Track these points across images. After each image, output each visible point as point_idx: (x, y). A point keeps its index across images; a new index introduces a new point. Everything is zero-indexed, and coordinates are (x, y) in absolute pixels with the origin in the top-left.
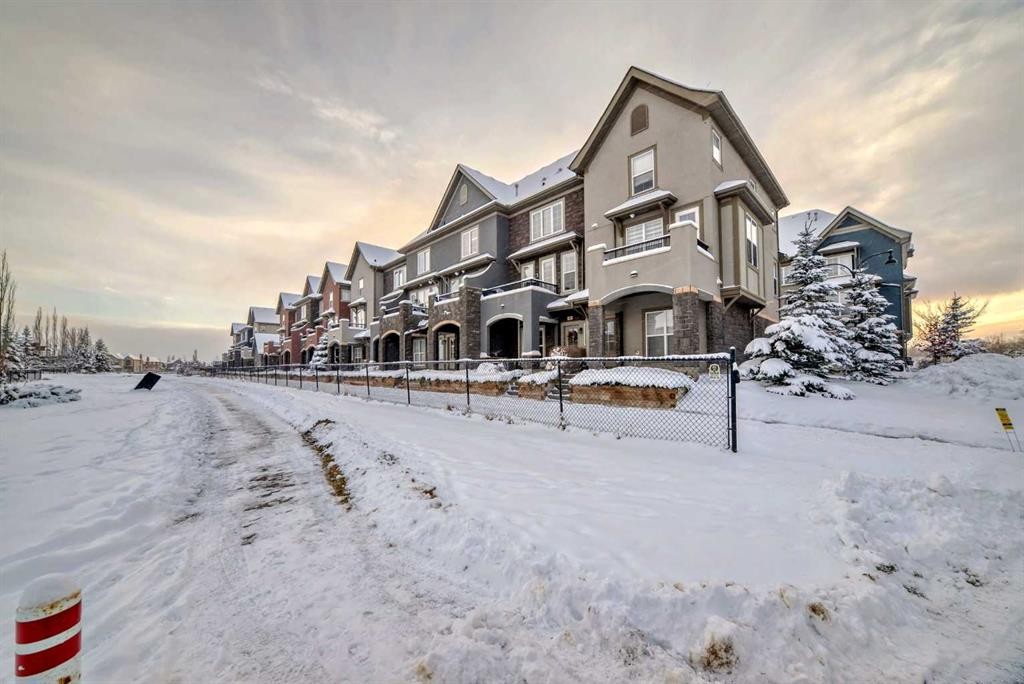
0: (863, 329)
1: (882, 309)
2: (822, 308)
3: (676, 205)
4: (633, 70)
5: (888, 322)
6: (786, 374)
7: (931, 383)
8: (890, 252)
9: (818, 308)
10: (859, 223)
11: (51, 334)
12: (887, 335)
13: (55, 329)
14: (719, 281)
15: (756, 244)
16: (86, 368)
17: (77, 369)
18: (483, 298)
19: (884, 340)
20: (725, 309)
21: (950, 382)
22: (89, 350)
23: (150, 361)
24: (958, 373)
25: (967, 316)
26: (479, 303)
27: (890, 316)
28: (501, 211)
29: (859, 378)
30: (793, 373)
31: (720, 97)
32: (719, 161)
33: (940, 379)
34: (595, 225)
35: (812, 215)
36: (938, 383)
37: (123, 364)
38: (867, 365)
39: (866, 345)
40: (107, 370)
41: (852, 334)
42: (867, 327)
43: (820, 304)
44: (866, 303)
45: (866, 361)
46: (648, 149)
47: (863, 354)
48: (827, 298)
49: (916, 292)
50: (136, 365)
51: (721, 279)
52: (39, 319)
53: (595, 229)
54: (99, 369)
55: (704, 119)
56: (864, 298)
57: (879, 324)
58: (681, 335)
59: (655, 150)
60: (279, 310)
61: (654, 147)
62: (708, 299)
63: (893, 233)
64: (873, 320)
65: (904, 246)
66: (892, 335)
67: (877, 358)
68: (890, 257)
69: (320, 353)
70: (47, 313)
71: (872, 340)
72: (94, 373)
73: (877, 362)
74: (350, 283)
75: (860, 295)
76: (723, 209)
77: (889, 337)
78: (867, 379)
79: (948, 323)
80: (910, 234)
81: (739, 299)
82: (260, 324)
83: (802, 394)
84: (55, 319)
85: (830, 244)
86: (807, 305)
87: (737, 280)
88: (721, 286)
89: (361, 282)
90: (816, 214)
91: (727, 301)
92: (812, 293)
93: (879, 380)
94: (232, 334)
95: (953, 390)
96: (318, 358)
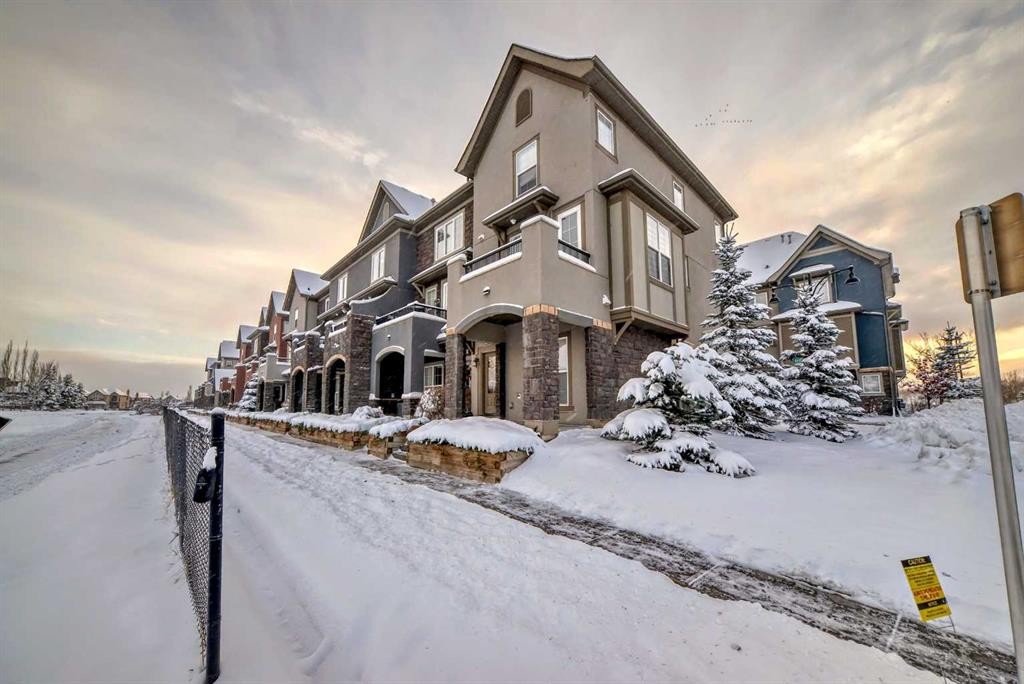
0: (811, 365)
1: (833, 338)
2: (747, 336)
3: (558, 204)
4: (515, 48)
5: (840, 355)
6: (658, 434)
7: (899, 441)
8: (851, 269)
9: (741, 336)
10: (832, 244)
11: (19, 369)
12: (840, 373)
13: (24, 364)
14: (606, 300)
15: (668, 254)
16: (47, 405)
17: (39, 406)
18: (376, 327)
19: (836, 380)
20: (617, 338)
21: (923, 439)
22: (53, 387)
23: (139, 396)
24: (932, 427)
25: (965, 348)
26: (371, 333)
27: (843, 348)
28: (403, 228)
29: (807, 432)
30: (667, 432)
31: (596, 63)
32: (611, 151)
33: (910, 435)
34: (482, 236)
35: (786, 238)
36: (907, 441)
37: (108, 399)
38: (816, 414)
39: (814, 386)
40: (73, 407)
41: (795, 371)
42: (813, 362)
43: (744, 331)
44: (812, 331)
45: (814, 408)
46: (532, 140)
47: (811, 399)
48: (755, 323)
49: (906, 322)
50: (123, 401)
51: (611, 298)
52: (9, 353)
53: (482, 241)
54: (64, 406)
55: (584, 95)
56: (808, 325)
57: (828, 359)
58: (530, 373)
59: (538, 139)
60: (239, 344)
61: (537, 137)
62: (586, 325)
63: (870, 253)
64: (820, 353)
65: (884, 270)
66: (846, 373)
67: (827, 404)
68: (851, 274)
69: (250, 391)
70: (18, 347)
71: (821, 381)
72: (58, 410)
73: (831, 409)
74: (288, 313)
75: (805, 320)
76: (612, 207)
77: (841, 377)
78: (817, 432)
79: (943, 358)
80: (890, 254)
81: (633, 322)
82: (226, 359)
83: (675, 468)
84: (25, 352)
85: (802, 268)
86: (729, 334)
87: (629, 299)
88: (611, 306)
89: (297, 312)
90: (789, 236)
91: (619, 327)
92: (734, 317)
93: (831, 435)
94: (206, 370)
95: (923, 455)
96: (247, 397)
